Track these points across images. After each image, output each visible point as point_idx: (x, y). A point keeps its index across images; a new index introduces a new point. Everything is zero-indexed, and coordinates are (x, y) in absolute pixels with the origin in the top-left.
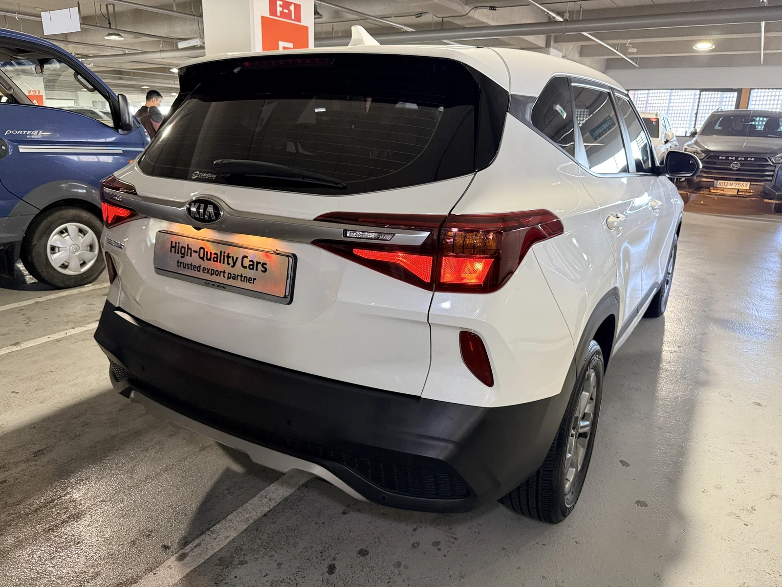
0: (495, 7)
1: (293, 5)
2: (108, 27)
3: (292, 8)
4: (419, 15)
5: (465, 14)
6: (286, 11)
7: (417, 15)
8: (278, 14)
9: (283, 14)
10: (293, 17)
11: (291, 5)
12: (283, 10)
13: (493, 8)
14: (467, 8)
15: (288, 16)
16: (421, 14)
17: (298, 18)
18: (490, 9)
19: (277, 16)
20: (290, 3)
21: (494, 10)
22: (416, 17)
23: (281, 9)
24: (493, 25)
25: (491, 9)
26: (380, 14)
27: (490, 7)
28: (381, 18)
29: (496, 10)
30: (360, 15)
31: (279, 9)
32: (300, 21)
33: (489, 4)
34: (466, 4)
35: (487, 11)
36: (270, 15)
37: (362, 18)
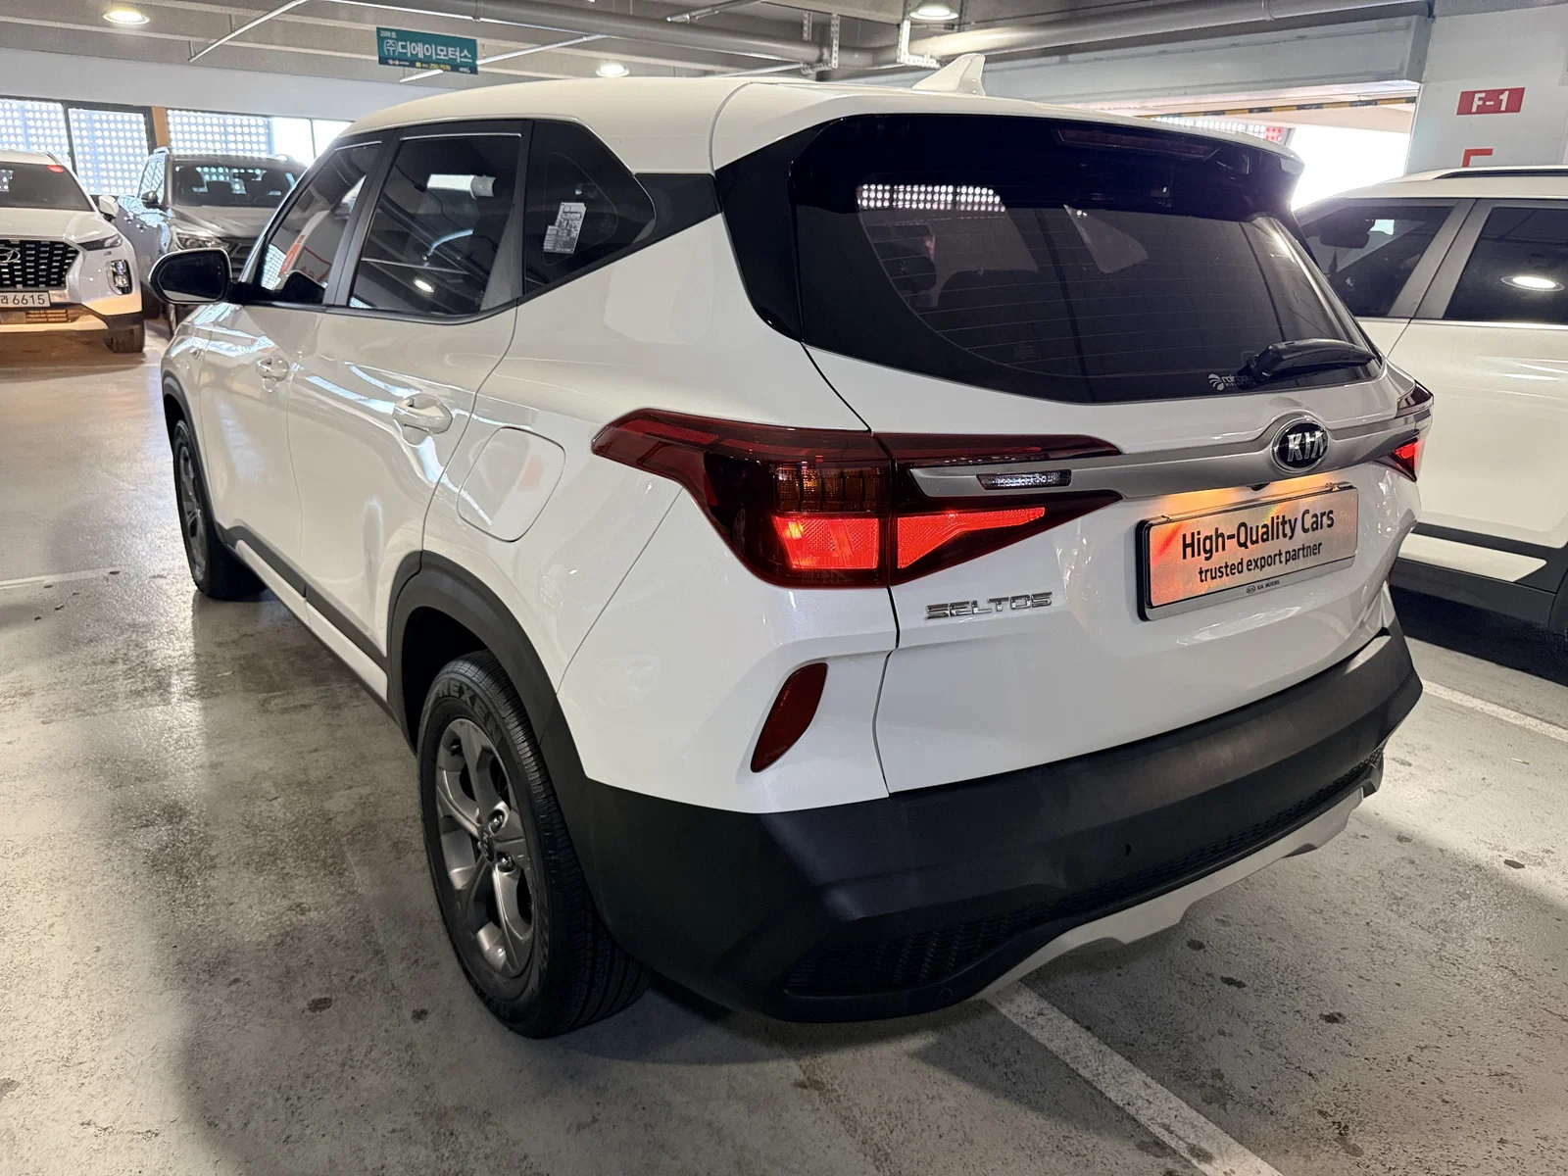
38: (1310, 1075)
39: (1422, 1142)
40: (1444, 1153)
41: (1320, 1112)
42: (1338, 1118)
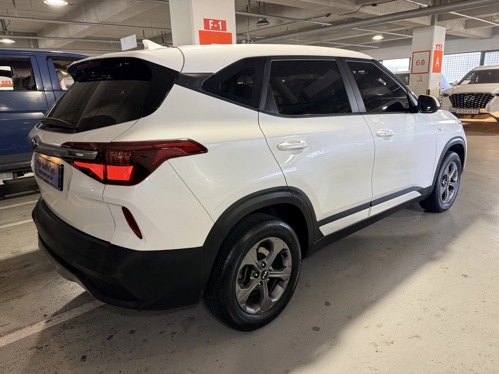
0: (376, 4)
1: (220, 22)
2: (162, 42)
3: (220, 23)
4: (328, 15)
5: (357, 11)
6: (216, 26)
7: (327, 15)
8: (211, 28)
9: (213, 28)
10: (221, 29)
11: (219, 22)
12: (213, 25)
13: (374, 5)
14: (357, 7)
15: (218, 28)
16: (329, 14)
17: (224, 28)
18: (372, 6)
19: (209, 29)
20: (219, 21)
21: (375, 6)
22: (326, 17)
23: (212, 25)
24: (381, 15)
25: (374, 6)
26: (304, 17)
27: (372, 4)
28: (306, 20)
29: (376, 6)
30: (292, 19)
31: (211, 25)
32: (226, 30)
33: (371, 2)
34: (357, 5)
35: (371, 7)
36: (205, 29)
37: (293, 22)
38: (62, 347)
39: (24, 365)
40: (17, 369)
41: (48, 345)
42: (44, 348)
